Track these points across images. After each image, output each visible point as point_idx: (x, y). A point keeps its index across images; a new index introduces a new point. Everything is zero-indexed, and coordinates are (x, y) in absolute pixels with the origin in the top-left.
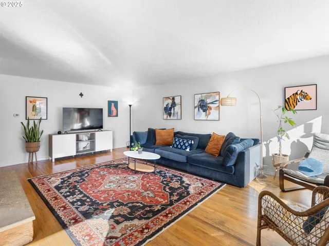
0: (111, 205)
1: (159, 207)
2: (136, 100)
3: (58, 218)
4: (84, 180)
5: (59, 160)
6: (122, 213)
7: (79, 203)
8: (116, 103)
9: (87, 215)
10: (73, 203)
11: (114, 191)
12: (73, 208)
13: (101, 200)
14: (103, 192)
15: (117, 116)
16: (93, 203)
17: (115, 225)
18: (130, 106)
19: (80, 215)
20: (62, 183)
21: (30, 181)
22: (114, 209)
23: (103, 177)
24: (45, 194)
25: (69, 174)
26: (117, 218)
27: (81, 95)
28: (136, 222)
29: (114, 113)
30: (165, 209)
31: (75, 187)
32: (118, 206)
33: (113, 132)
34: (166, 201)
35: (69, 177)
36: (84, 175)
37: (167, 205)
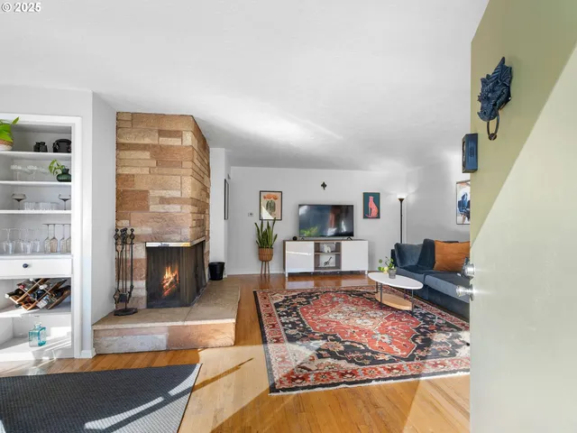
0: (324, 337)
1: (387, 358)
2: (412, 189)
3: (263, 334)
4: (309, 303)
5: (293, 276)
6: (331, 349)
7: (290, 326)
8: (377, 197)
9: (291, 339)
10: (283, 324)
11: (338, 323)
12: (282, 328)
13: (315, 329)
14: (324, 321)
15: (378, 217)
16: (305, 329)
17: (316, 358)
18: (401, 200)
19: (285, 337)
20: (284, 301)
21: (255, 292)
22: (324, 342)
23: (333, 305)
24: (262, 309)
25: (295, 294)
26: (322, 352)
27: (324, 185)
28: (343, 363)
29: (374, 213)
30: (395, 362)
31: (295, 309)
32: (332, 340)
33: (369, 243)
34: (405, 353)
35: (294, 297)
36: (311, 297)
37: (400, 359)
